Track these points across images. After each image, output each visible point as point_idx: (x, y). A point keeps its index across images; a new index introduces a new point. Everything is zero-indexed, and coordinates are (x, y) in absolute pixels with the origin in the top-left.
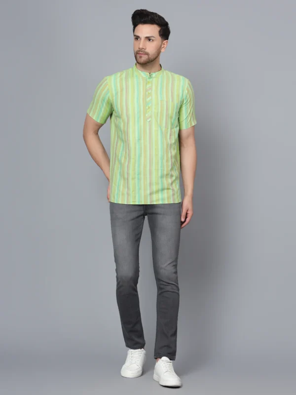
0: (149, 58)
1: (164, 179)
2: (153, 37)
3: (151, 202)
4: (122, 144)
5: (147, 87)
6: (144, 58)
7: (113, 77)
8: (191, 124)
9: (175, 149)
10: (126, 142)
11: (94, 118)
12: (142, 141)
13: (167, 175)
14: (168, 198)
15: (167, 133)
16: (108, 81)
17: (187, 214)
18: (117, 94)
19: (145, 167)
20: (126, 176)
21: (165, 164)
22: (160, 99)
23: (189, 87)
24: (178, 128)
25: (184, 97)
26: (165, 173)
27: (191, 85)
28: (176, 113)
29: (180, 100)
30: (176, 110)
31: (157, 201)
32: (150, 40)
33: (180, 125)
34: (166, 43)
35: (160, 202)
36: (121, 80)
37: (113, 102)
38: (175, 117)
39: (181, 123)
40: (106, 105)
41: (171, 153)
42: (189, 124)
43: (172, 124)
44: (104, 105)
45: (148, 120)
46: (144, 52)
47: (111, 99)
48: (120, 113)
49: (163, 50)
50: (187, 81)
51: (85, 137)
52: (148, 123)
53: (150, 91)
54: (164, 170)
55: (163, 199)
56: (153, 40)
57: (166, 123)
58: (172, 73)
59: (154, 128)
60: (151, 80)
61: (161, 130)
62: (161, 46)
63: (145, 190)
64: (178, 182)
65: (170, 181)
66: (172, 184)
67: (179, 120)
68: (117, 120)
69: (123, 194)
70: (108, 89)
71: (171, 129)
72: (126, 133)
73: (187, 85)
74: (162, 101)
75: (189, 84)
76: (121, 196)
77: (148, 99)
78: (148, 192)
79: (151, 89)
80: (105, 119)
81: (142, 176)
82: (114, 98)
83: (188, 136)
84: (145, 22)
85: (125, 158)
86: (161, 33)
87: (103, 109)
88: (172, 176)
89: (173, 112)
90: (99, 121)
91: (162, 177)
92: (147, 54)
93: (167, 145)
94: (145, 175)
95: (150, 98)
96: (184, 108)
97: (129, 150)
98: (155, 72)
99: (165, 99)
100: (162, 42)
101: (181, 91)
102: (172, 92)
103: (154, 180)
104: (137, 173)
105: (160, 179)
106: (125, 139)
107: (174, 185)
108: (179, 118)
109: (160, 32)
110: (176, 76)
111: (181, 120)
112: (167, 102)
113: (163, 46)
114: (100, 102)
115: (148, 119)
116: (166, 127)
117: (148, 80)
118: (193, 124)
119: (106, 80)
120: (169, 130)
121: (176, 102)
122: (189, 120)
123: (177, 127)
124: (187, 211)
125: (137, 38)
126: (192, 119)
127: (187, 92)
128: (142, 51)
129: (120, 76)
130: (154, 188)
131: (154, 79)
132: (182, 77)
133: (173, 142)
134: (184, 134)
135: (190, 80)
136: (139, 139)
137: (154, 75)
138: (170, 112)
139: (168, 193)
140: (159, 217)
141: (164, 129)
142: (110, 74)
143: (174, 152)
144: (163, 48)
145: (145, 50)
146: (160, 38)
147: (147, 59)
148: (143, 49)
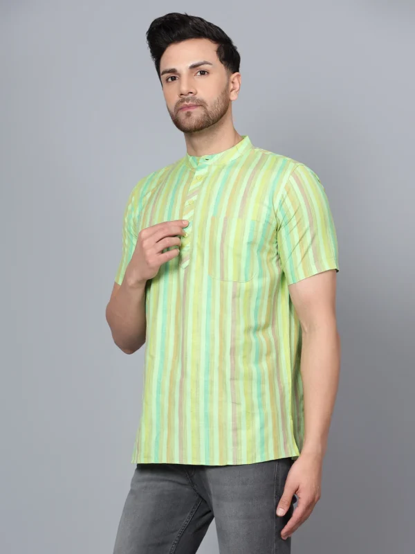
0: (207, 114)
2: (205, 63)
3: (181, 461)
5: (191, 189)
6: (197, 114)
15: (226, 291)
32: (203, 73)
34: (236, 80)
35: (202, 462)
42: (300, 270)
45: (184, 265)
46: (193, 99)
49: (233, 96)
52: (182, 272)
56: (209, 74)
57: (222, 270)
62: (228, 85)
71: (236, 282)
73: (288, 177)
75: (293, 173)
79: (198, 191)
86: (223, 56)
92: (202, 104)
95: (192, 213)
96: (284, 232)
100: (229, 78)
105: (202, 405)
109: (218, 52)
113: (231, 86)
115: (183, 261)
116: (221, 278)
120: (230, 285)
122: (299, 260)
124: (296, 491)
128: (188, 101)
137: (212, 159)
144: (233, 92)
145: (196, 96)
146: (223, 65)
147: (204, 115)
148: (191, 95)
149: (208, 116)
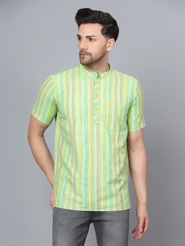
1: (113, 184)
3: (98, 208)
4: (68, 148)
5: (95, 87)
6: (87, 58)
7: (58, 75)
8: (140, 127)
9: (123, 153)
10: (72, 145)
11: (39, 119)
12: (89, 145)
13: (115, 180)
14: (117, 205)
15: (115, 136)
16: (53, 80)
17: (144, 223)
18: (62, 93)
19: (92, 171)
20: (72, 181)
21: (113, 169)
22: (108, 101)
23: (138, 88)
24: (127, 131)
25: (134, 99)
26: (114, 178)
27: (140, 85)
28: (124, 116)
29: (129, 101)
30: (124, 112)
31: (104, 208)
32: (91, 39)
33: (128, 127)
34: (112, 42)
35: (108, 210)
36: (67, 79)
37: (59, 102)
38: (123, 119)
39: (130, 125)
40: (52, 105)
41: (119, 157)
42: (138, 126)
43: (120, 127)
44: (50, 105)
45: (96, 123)
46: (86, 52)
47: (56, 99)
48: (66, 115)
49: (109, 49)
50: (136, 81)
51: (29, 139)
52: (95, 126)
53: (98, 92)
54: (112, 175)
55: (111, 206)
56: (94, 40)
57: (114, 126)
58: (120, 73)
59: (102, 131)
60: (99, 80)
61: (109, 133)
63: (92, 196)
64: (127, 187)
65: (118, 186)
66: (120, 189)
67: (127, 123)
68: (62, 121)
69: (69, 199)
70: (54, 89)
71: (119, 132)
72: (73, 136)
73: (136, 86)
74: (110, 102)
75: (138, 84)
76: (66, 201)
77: (96, 101)
78: (96, 198)
79: (99, 89)
80: (50, 120)
81: (89, 181)
82: (60, 98)
83: (137, 139)
85: (72, 162)
87: (48, 110)
88: (120, 181)
89: (121, 114)
90: (44, 122)
91: (110, 183)
93: (115, 150)
94: (92, 179)
95: (98, 99)
96: (133, 109)
97: (75, 153)
98: (103, 72)
99: (114, 101)
100: (107, 41)
101: (130, 92)
102: (121, 93)
103: (102, 185)
104: (83, 178)
105: (108, 185)
106: (71, 141)
107: (122, 191)
108: (127, 120)
109: (102, 30)
110: (125, 76)
111: (130, 122)
112: (115, 103)
114: (45, 102)
115: (96, 121)
116: (114, 130)
117: (96, 80)
118: (142, 127)
119: (51, 79)
120: (117, 133)
121: (125, 104)
122: (138, 123)
123: (125, 129)
124: (145, 220)
125: (80, 38)
126: (141, 121)
127: (136, 93)
128: (83, 52)
129: (66, 75)
130: (102, 194)
131: (102, 79)
132: (131, 78)
133: (122, 145)
134: (133, 137)
135: (139, 80)
136: (86, 143)
137: (102, 75)
138: (119, 113)
139: (116, 199)
140: (107, 224)
141: (112, 132)
142: (56, 73)
143: (123, 156)
147: (90, 59)
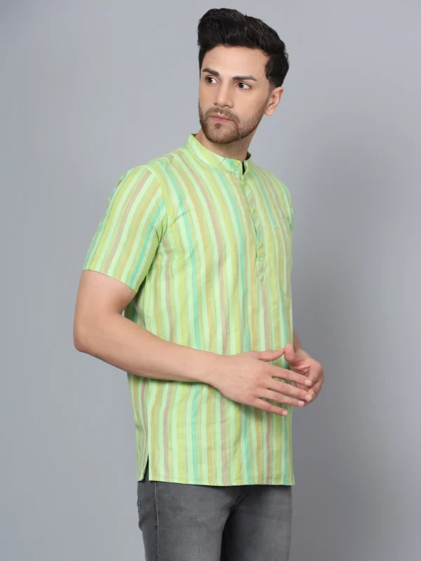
2: (251, 78)
5: (247, 193)
6: (226, 129)
22: (272, 226)
32: (242, 85)
34: (277, 95)
45: (261, 276)
46: (228, 113)
53: (253, 206)
56: (250, 87)
61: (283, 301)
63: (258, 449)
77: (257, 226)
79: (253, 199)
84: (233, 42)
86: (270, 72)
95: (258, 221)
100: (271, 91)
102: (281, 211)
103: (275, 423)
105: (283, 423)
113: (271, 102)
115: (260, 271)
119: (149, 172)
128: (222, 112)
144: (271, 107)
145: (232, 109)
146: (267, 81)
148: (227, 107)
149: (238, 131)
